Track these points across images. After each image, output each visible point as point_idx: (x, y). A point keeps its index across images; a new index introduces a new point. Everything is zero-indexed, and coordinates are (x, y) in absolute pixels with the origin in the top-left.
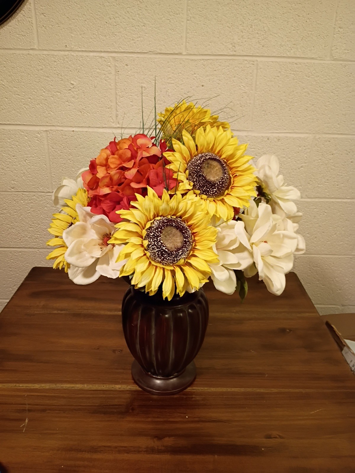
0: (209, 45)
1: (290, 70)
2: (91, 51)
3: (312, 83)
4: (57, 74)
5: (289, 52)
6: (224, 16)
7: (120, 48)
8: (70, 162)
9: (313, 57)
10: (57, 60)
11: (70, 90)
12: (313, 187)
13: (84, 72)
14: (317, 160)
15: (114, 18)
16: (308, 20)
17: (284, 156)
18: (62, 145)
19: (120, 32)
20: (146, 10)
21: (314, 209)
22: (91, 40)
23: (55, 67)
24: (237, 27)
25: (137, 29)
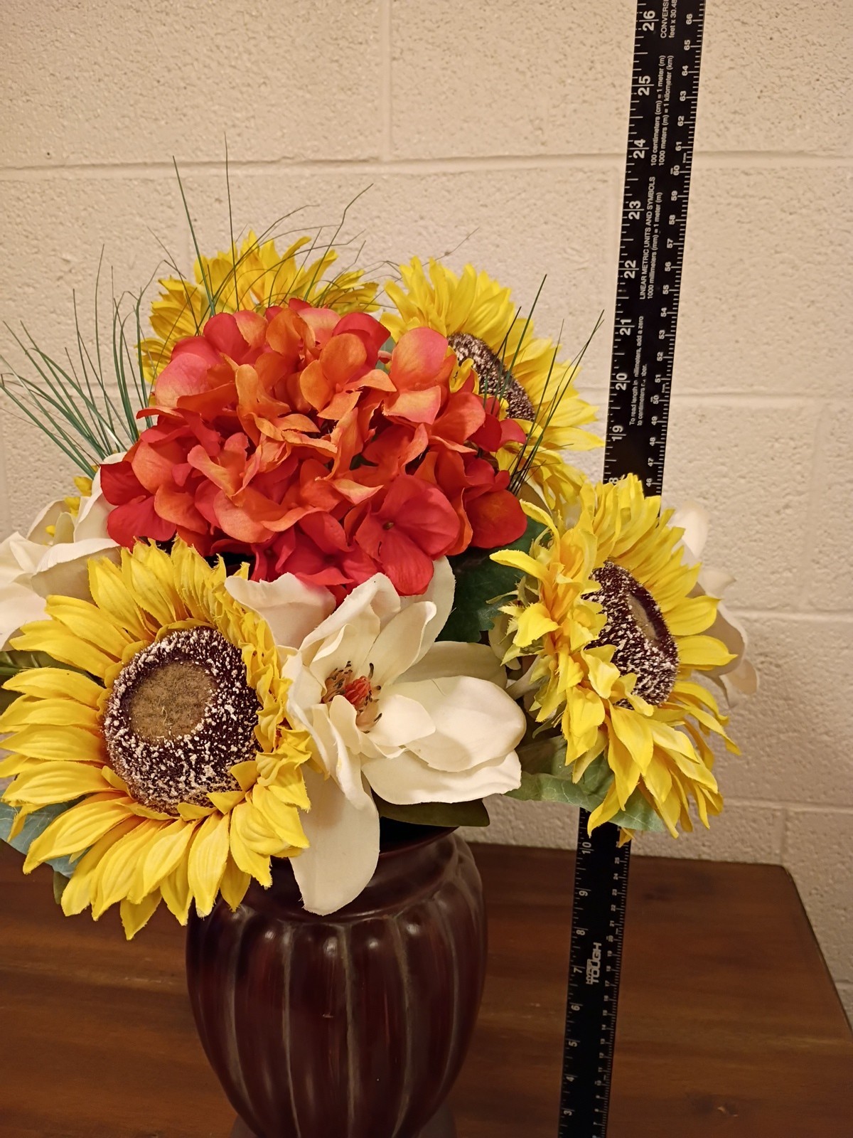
0: (462, 129)
1: (728, 193)
2: (115, 166)
3: (803, 232)
4: (24, 233)
5: (718, 136)
6: (505, 39)
7: (199, 153)
8: (64, 487)
9: (800, 148)
10: (25, 196)
11: (60, 278)
12: (833, 575)
13: (100, 227)
14: (841, 484)
15: (180, 68)
16: (776, 36)
17: (725, 469)
18: (39, 438)
19: (198, 107)
20: (269, 37)
21: (843, 648)
22: (117, 134)
23: (19, 216)
24: (546, 70)
25: (245, 96)
